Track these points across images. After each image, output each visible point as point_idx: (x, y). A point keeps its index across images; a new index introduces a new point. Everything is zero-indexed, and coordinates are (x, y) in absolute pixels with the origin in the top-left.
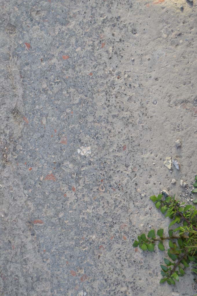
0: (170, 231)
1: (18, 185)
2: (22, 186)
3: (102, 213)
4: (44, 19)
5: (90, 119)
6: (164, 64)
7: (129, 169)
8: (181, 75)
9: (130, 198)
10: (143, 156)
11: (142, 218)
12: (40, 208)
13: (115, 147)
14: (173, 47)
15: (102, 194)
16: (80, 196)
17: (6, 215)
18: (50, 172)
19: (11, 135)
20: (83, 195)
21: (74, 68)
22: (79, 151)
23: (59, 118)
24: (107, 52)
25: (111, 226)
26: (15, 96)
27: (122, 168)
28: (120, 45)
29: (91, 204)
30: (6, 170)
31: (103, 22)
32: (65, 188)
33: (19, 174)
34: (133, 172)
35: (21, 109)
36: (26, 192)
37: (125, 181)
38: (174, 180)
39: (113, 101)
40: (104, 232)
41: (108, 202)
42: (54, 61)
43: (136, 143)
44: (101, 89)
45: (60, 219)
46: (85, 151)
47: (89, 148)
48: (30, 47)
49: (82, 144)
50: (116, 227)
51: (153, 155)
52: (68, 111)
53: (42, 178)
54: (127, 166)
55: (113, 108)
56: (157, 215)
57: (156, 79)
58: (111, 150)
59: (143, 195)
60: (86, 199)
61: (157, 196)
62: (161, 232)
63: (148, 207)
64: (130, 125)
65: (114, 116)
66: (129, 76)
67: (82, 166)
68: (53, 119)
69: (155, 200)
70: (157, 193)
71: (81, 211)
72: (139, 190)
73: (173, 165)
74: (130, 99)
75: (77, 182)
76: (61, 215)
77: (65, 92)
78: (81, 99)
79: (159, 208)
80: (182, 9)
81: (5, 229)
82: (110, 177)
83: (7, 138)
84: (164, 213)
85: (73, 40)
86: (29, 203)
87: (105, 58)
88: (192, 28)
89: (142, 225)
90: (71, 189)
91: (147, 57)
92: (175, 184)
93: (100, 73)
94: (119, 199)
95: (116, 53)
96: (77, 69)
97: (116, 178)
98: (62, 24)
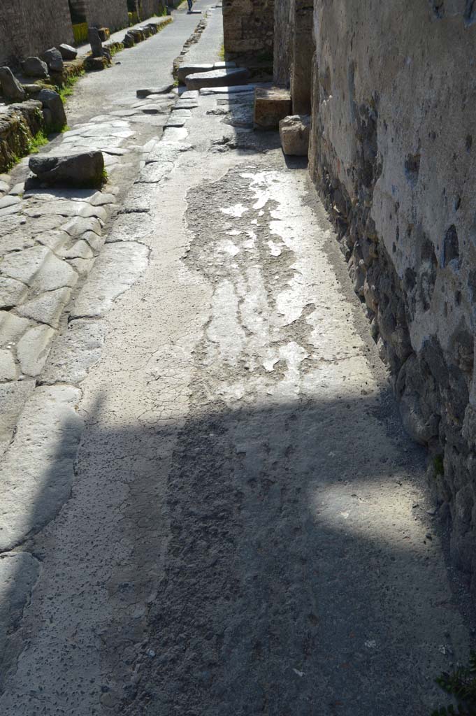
0: (460, 707)
1: (318, 673)
2: (322, 674)
3: (394, 694)
4: (326, 554)
5: (371, 619)
6: (421, 578)
7: (411, 657)
8: (435, 584)
9: (417, 681)
10: (419, 646)
11: (430, 698)
12: (339, 691)
13: (395, 640)
14: (424, 567)
15: (392, 679)
16: (372, 681)
17: (311, 698)
18: (345, 661)
19: (309, 634)
20: (375, 680)
21: (352, 585)
22: (366, 644)
23: (346, 620)
24: (376, 573)
25: (405, 707)
26: (310, 605)
27: (404, 656)
28: (385, 568)
29: (383, 687)
30: (307, 661)
31: (370, 554)
32: (359, 675)
33: (318, 664)
34: (414, 658)
35: (317, 615)
36: (326, 678)
37: (409, 667)
38: (451, 663)
39: (386, 606)
40: (399, 712)
41: (398, 686)
42: (337, 580)
43: (412, 636)
44: (375, 598)
45: (357, 701)
46: (370, 644)
47: (374, 641)
48: (317, 572)
49: (368, 639)
50: (410, 707)
51: (427, 645)
52: (353, 614)
53: (338, 667)
54: (408, 654)
55: (388, 611)
56: (443, 695)
57: (417, 589)
58: (392, 643)
59: (427, 678)
60: (378, 683)
61: (440, 677)
62: (451, 707)
63: (434, 688)
64: (404, 623)
65: (390, 617)
66: (395, 589)
67: (371, 656)
68: (341, 620)
69: (438, 681)
70: (439, 674)
71: (376, 694)
72: (423, 673)
73: (447, 650)
74: (399, 604)
75: (368, 669)
76: (358, 698)
77: (348, 601)
78: (361, 605)
79: (444, 688)
80: (425, 542)
81: (311, 711)
82: (396, 664)
83: (306, 636)
84: (449, 692)
85: (349, 567)
86: (329, 688)
87: (375, 577)
88: (435, 554)
89: (432, 704)
90: (363, 675)
91: (407, 575)
92: (452, 666)
93: (373, 587)
94: (407, 682)
95: (382, 574)
96: (355, 585)
97: (401, 665)
98: (340, 557)
